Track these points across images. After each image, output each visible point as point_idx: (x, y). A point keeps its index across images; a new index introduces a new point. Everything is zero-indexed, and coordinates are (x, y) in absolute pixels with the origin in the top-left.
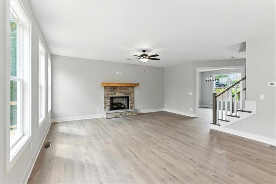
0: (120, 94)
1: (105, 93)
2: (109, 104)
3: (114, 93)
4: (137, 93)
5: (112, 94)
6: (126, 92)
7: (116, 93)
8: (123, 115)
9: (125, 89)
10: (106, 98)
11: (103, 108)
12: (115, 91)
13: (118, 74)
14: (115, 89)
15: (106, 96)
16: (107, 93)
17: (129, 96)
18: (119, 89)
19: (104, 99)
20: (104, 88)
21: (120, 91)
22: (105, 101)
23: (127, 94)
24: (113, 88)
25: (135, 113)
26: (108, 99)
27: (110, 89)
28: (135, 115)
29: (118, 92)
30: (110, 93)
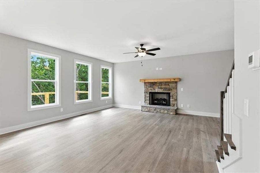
0: (159, 89)
1: (145, 88)
2: (148, 98)
3: (154, 89)
4: (182, 89)
5: (151, 89)
6: (166, 88)
7: (155, 88)
8: (157, 111)
9: (165, 85)
10: (146, 93)
11: (144, 101)
12: (154, 86)
13: (158, 69)
14: (154, 85)
15: (146, 91)
16: (147, 88)
17: (169, 92)
18: (158, 85)
19: (144, 94)
20: (145, 84)
21: (159, 87)
22: (145, 96)
23: (167, 90)
24: (153, 84)
25: (171, 112)
26: (147, 94)
27: (150, 85)
28: (171, 113)
29: (157, 88)
30: (150, 89)
